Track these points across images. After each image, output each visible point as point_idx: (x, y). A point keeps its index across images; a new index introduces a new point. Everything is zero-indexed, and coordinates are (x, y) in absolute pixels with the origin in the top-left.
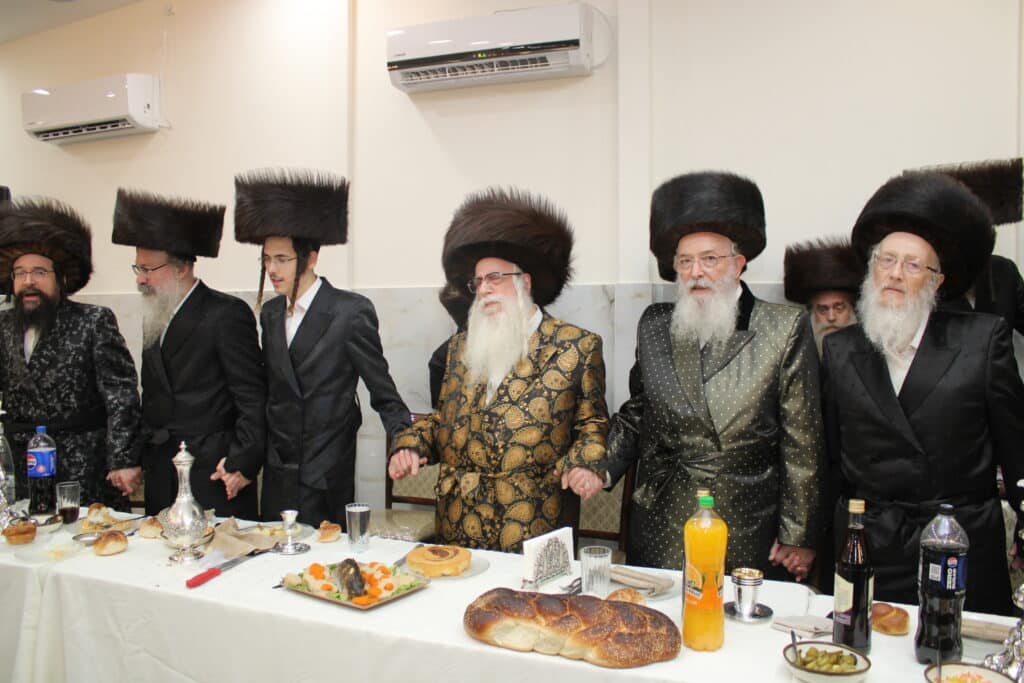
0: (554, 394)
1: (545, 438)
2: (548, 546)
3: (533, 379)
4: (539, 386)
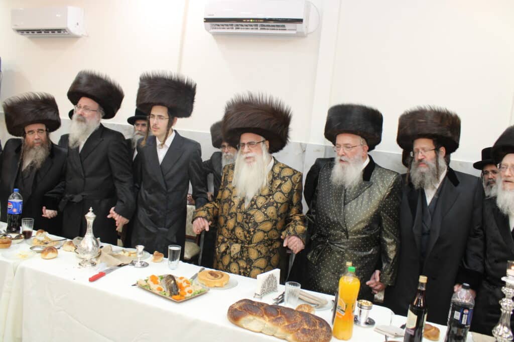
0: (279, 205)
1: (274, 227)
3: (269, 196)
4: (272, 200)
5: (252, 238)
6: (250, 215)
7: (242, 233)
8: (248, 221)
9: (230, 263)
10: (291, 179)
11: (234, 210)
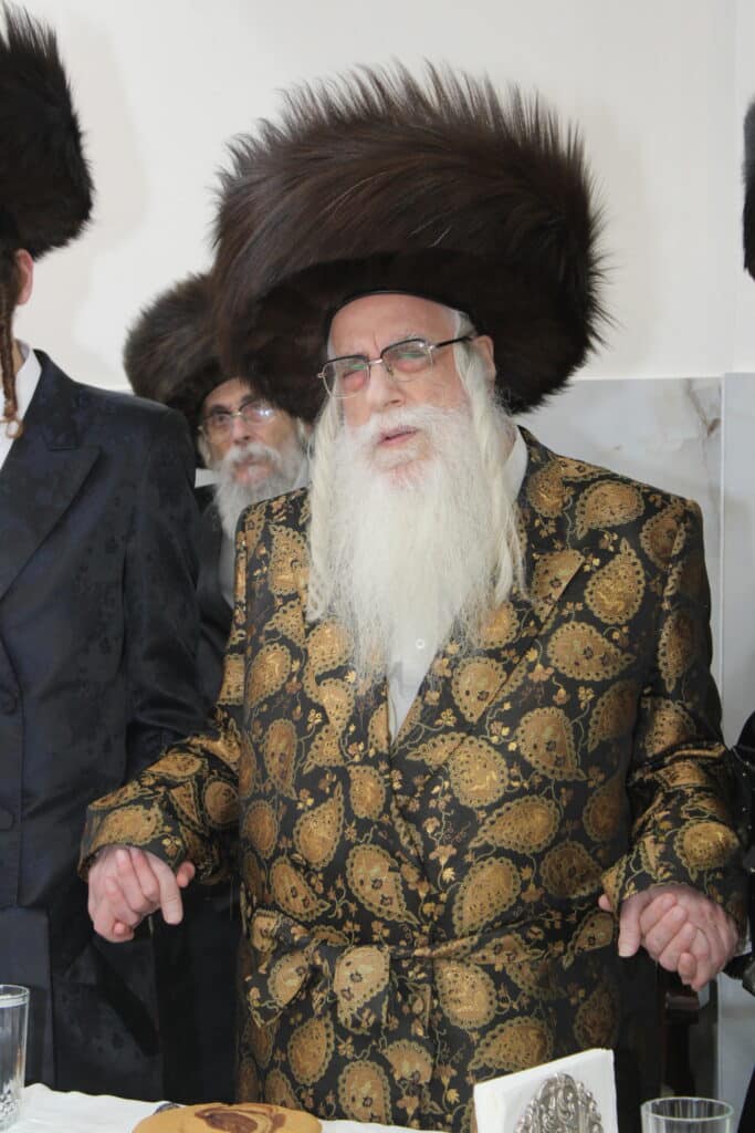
0: (585, 695)
1: (570, 826)
2: (545, 1099)
3: (522, 652)
4: (540, 674)
5: (449, 904)
6: (422, 768)
7: (387, 877)
8: (415, 806)
9: (337, 1064)
10: (636, 545)
11: (326, 751)
